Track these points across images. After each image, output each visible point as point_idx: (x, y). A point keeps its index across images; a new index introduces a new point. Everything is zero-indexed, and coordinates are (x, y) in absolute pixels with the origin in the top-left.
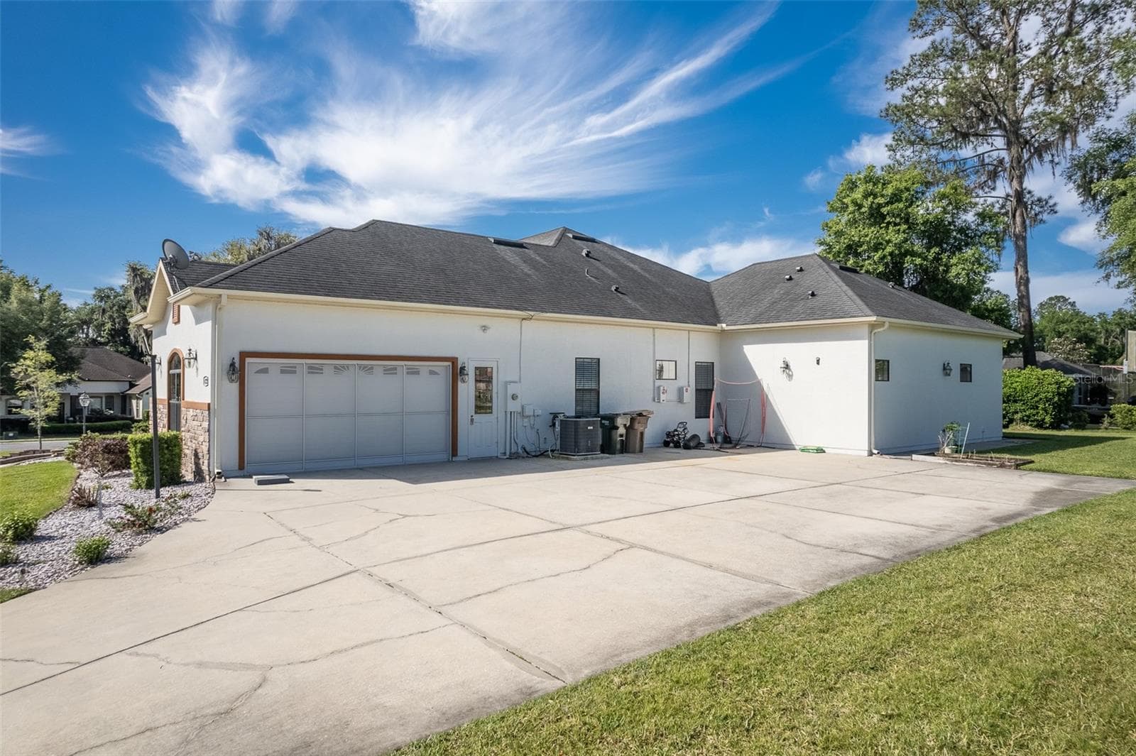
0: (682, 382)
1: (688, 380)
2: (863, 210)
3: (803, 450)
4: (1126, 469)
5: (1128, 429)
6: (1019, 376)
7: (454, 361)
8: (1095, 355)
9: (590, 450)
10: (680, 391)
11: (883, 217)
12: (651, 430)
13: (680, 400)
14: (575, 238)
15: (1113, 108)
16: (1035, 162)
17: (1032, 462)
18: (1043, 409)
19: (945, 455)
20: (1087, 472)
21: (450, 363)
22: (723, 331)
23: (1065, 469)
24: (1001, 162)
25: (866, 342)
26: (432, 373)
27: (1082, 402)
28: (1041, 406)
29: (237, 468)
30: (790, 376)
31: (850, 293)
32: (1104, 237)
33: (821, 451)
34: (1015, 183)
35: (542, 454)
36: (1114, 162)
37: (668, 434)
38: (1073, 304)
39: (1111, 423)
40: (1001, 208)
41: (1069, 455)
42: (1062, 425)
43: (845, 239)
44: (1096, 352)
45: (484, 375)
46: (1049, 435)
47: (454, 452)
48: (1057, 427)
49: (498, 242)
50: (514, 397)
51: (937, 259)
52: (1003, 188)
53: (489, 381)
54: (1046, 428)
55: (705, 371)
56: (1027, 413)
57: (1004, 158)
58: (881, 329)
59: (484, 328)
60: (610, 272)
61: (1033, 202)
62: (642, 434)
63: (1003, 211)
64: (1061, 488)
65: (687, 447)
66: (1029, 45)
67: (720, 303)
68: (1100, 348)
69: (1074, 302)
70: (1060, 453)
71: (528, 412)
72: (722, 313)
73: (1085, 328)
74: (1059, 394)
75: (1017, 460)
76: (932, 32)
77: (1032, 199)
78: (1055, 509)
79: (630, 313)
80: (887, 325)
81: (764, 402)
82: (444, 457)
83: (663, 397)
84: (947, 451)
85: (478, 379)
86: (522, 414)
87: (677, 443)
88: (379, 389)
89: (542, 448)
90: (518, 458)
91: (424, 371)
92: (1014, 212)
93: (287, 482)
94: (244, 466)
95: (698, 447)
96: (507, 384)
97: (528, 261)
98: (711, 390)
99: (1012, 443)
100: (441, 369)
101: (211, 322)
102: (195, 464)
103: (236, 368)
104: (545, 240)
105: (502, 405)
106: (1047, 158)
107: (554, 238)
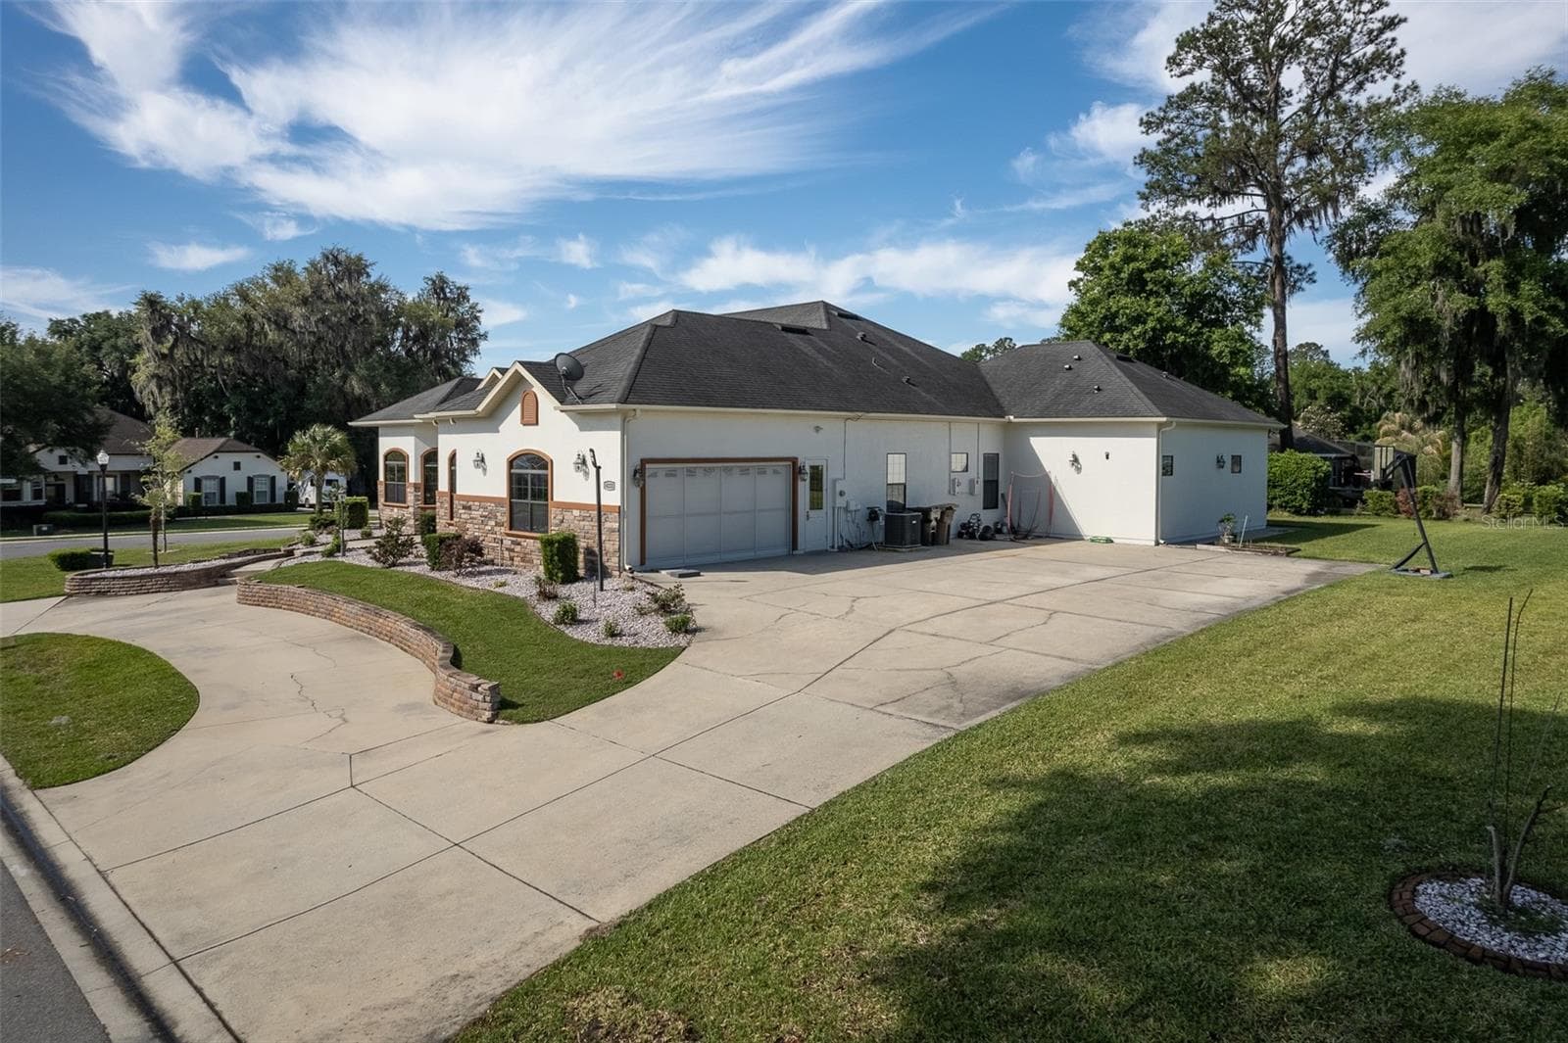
0: (972, 474)
1: (977, 472)
2: (1122, 275)
3: (1092, 541)
4: (1372, 556)
5: (1377, 515)
6: (1278, 460)
7: (794, 461)
8: (1349, 418)
9: (913, 542)
10: (972, 483)
11: (1144, 283)
12: (954, 522)
13: (972, 493)
14: (840, 315)
15: (1371, 173)
16: (1295, 226)
17: (1299, 550)
18: (1301, 495)
19: (1224, 545)
20: (1343, 558)
21: (790, 463)
22: (1010, 422)
23: (1326, 556)
24: (1261, 222)
25: (1155, 440)
26: (775, 472)
27: (1337, 483)
28: (1299, 492)
29: (639, 563)
30: (1079, 470)
31: (1136, 390)
32: (1360, 316)
33: (1109, 541)
34: (1275, 247)
35: (867, 547)
36: (1372, 233)
37: (963, 526)
38: (1326, 354)
39: (1364, 509)
40: (1259, 273)
41: (1327, 543)
42: (1319, 511)
43: (1102, 308)
44: (1350, 414)
45: (817, 476)
46: (1307, 523)
47: (794, 545)
48: (1316, 515)
49: (786, 329)
50: (842, 494)
51: (1199, 333)
52: (1261, 252)
53: (820, 477)
54: (1303, 515)
55: (991, 461)
56: (1286, 499)
57: (1263, 219)
58: (1168, 429)
59: (817, 429)
60: (890, 358)
61: (1292, 269)
62: (949, 526)
63: (1262, 275)
64: (1325, 571)
65: (983, 538)
66: (1290, 91)
67: (999, 391)
68: (1356, 410)
69: (1327, 351)
70: (1321, 541)
71: (852, 507)
72: (1005, 402)
73: (1338, 386)
74: (1317, 480)
75: (1286, 549)
76: (1191, 71)
77: (1292, 265)
78: (1322, 585)
79: (931, 409)
80: (1174, 424)
81: (1052, 495)
82: (784, 551)
83: (958, 490)
84: (1226, 541)
85: (812, 478)
86: (846, 509)
87: (975, 536)
88: (737, 489)
89: (866, 539)
90: (847, 550)
91: (769, 471)
92: (1273, 280)
93: (698, 575)
94: (645, 562)
95: (992, 538)
96: (834, 481)
97: (820, 350)
98: (997, 481)
99: (1276, 531)
100: (784, 468)
101: (619, 433)
102: (586, 561)
103: (638, 474)
104: (819, 322)
105: (830, 505)
106: (1307, 223)
107: (824, 318)
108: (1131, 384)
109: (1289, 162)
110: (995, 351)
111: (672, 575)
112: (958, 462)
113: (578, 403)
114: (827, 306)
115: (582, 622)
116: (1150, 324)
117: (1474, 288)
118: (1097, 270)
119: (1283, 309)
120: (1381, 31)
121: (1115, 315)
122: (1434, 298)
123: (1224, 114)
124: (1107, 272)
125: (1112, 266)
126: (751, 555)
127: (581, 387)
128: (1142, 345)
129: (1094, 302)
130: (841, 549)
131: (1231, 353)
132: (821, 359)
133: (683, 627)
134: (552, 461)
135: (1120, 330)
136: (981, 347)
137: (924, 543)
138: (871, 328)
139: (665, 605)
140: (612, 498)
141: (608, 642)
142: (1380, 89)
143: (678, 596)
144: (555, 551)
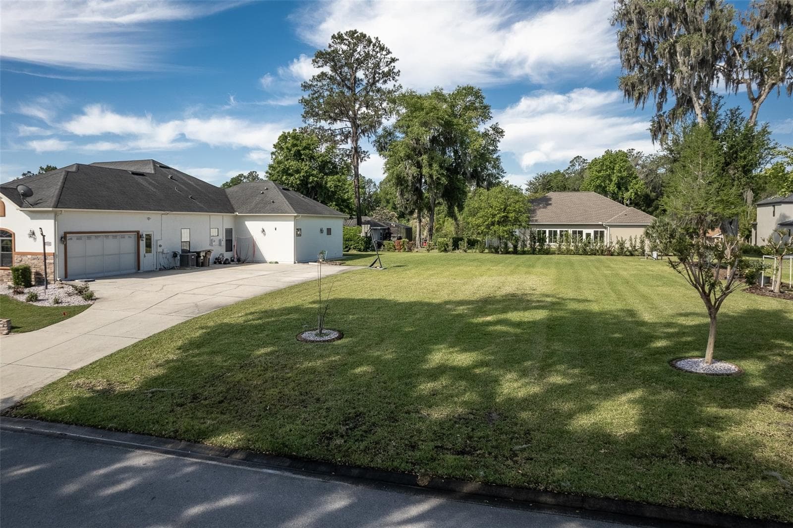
0: (220, 237)
1: (223, 236)
2: (291, 152)
3: (270, 263)
5: (388, 251)
7: (138, 232)
9: (193, 265)
10: (220, 241)
11: (301, 155)
12: (212, 257)
13: (220, 245)
14: (160, 167)
16: (362, 135)
17: (346, 263)
18: (360, 243)
19: (319, 262)
20: (358, 265)
21: (136, 233)
22: (237, 215)
23: (353, 265)
24: (349, 132)
25: (293, 222)
26: (129, 237)
29: (64, 277)
30: (265, 234)
31: (287, 203)
33: (277, 263)
34: (355, 143)
35: (172, 268)
36: (389, 140)
37: (216, 259)
39: (384, 249)
40: (349, 153)
41: (358, 261)
43: (283, 165)
45: (149, 239)
47: (139, 269)
48: (366, 251)
49: (133, 173)
50: (160, 246)
51: (322, 178)
52: (350, 145)
53: (150, 239)
54: (361, 252)
55: (229, 232)
56: (355, 245)
58: (299, 219)
59: (149, 219)
60: (183, 187)
61: (361, 152)
62: (209, 259)
65: (225, 263)
67: (233, 202)
71: (165, 252)
72: (235, 206)
75: (340, 263)
76: (322, 66)
78: (341, 273)
79: (201, 210)
80: (300, 216)
81: (254, 245)
82: (134, 271)
83: (214, 244)
84: (321, 261)
85: (146, 239)
86: (163, 253)
87: (220, 262)
88: (111, 245)
89: (172, 266)
90: (163, 270)
91: (127, 237)
92: (354, 156)
93: (94, 281)
94: (67, 276)
95: (229, 263)
96: (157, 241)
97: (150, 184)
98: (232, 240)
99: (345, 257)
100: (133, 235)
101: (53, 221)
102: (36, 278)
103: (63, 239)
104: (150, 170)
105: (155, 250)
106: (366, 135)
107: (152, 168)
108: (286, 200)
109: (359, 110)
110: (248, 177)
111: (81, 281)
112: (214, 232)
113: (30, 207)
114: (154, 162)
115: (40, 300)
116: (302, 174)
117: (419, 166)
118: (281, 149)
119: (358, 168)
120: (391, 62)
121: (288, 169)
122: (406, 168)
123: (335, 87)
124: (285, 150)
125: (287, 148)
126: (119, 273)
127: (30, 200)
128: (298, 182)
129: (279, 163)
130: (160, 270)
131: (335, 186)
132: (150, 187)
133: (90, 297)
134: (14, 234)
135: (291, 175)
136: (241, 175)
137: (198, 265)
138: (176, 173)
139: (80, 292)
140: (50, 249)
141: (56, 305)
142: (390, 85)
143: (87, 288)
144: (20, 273)
